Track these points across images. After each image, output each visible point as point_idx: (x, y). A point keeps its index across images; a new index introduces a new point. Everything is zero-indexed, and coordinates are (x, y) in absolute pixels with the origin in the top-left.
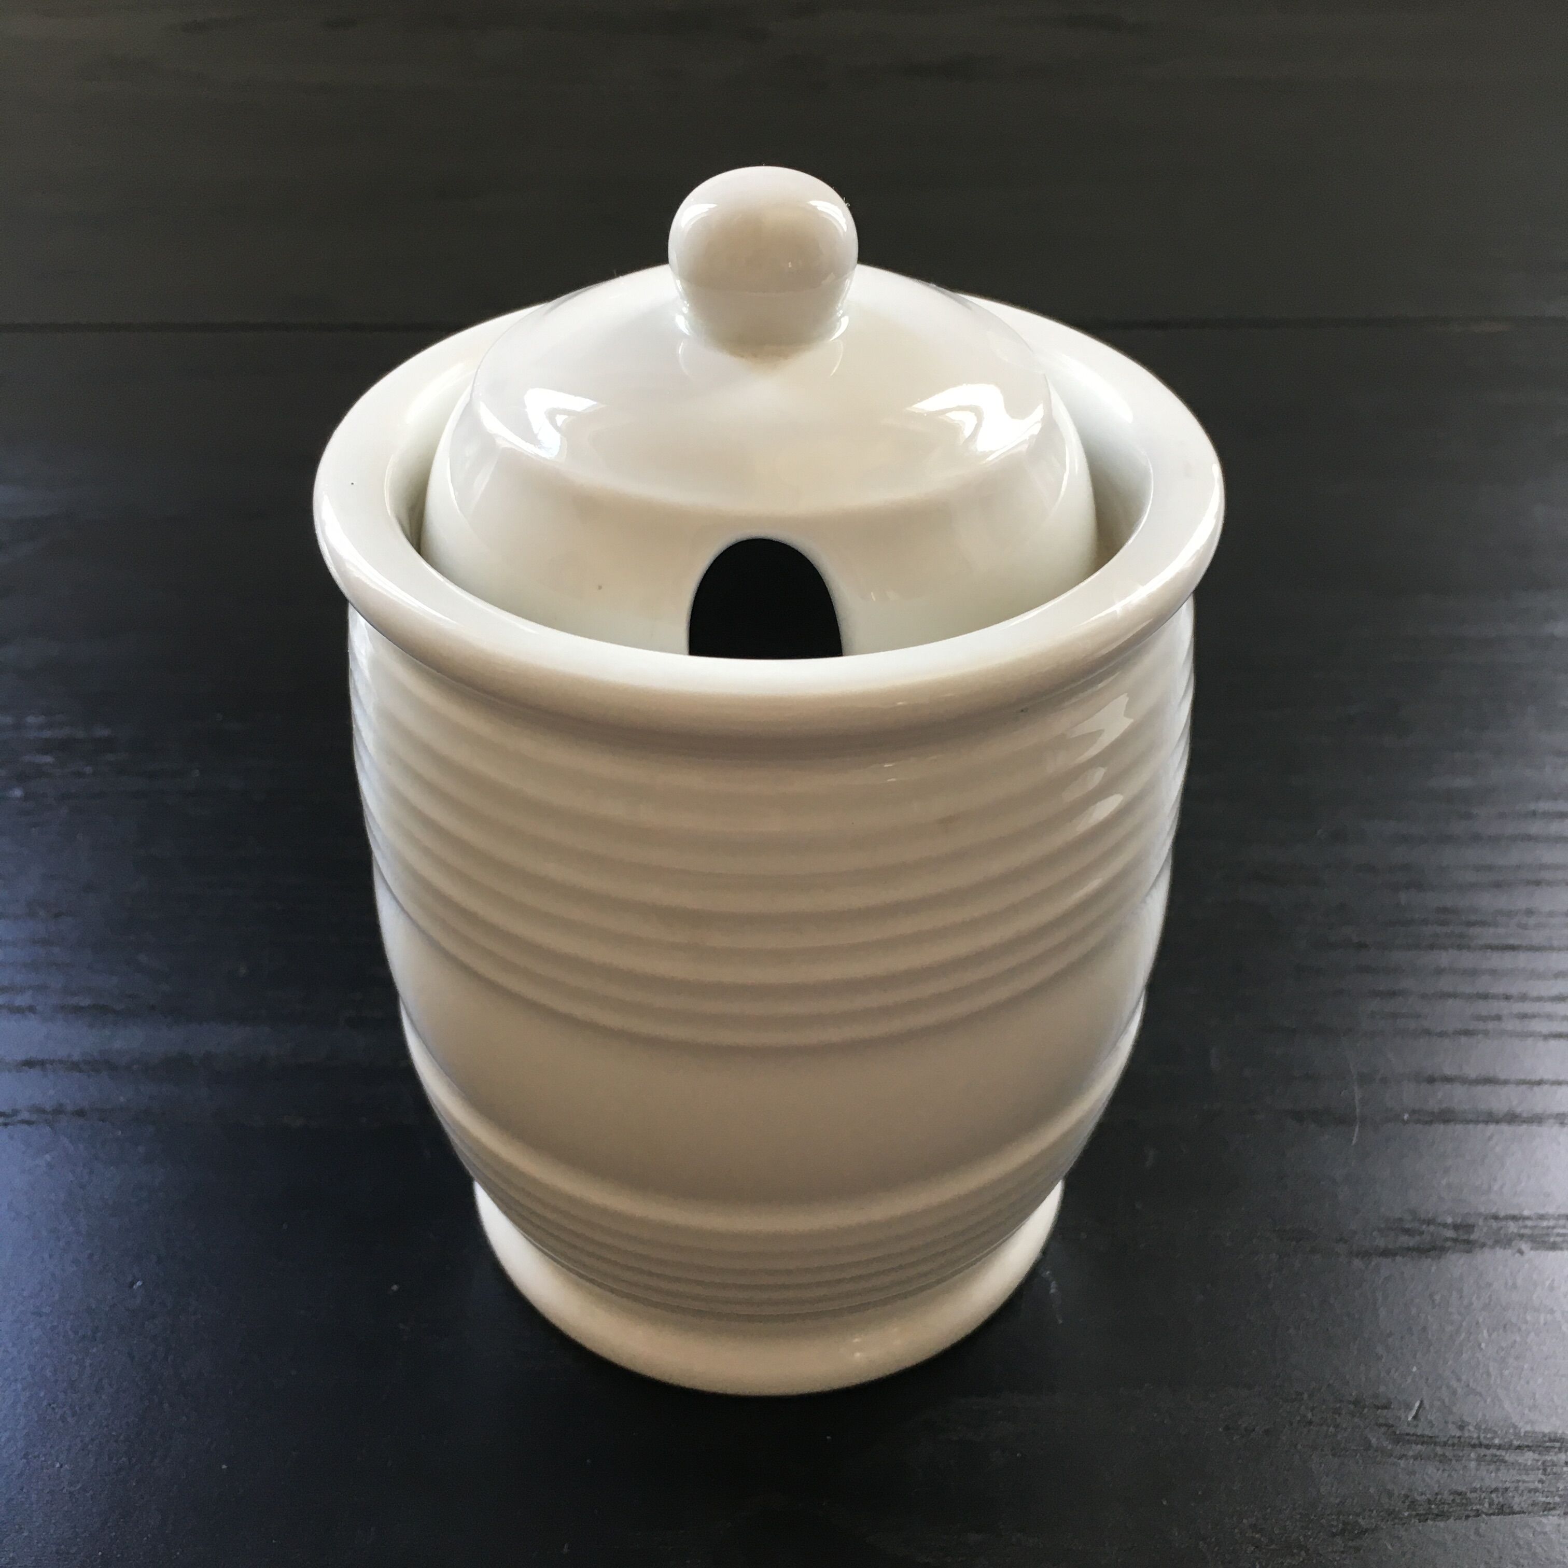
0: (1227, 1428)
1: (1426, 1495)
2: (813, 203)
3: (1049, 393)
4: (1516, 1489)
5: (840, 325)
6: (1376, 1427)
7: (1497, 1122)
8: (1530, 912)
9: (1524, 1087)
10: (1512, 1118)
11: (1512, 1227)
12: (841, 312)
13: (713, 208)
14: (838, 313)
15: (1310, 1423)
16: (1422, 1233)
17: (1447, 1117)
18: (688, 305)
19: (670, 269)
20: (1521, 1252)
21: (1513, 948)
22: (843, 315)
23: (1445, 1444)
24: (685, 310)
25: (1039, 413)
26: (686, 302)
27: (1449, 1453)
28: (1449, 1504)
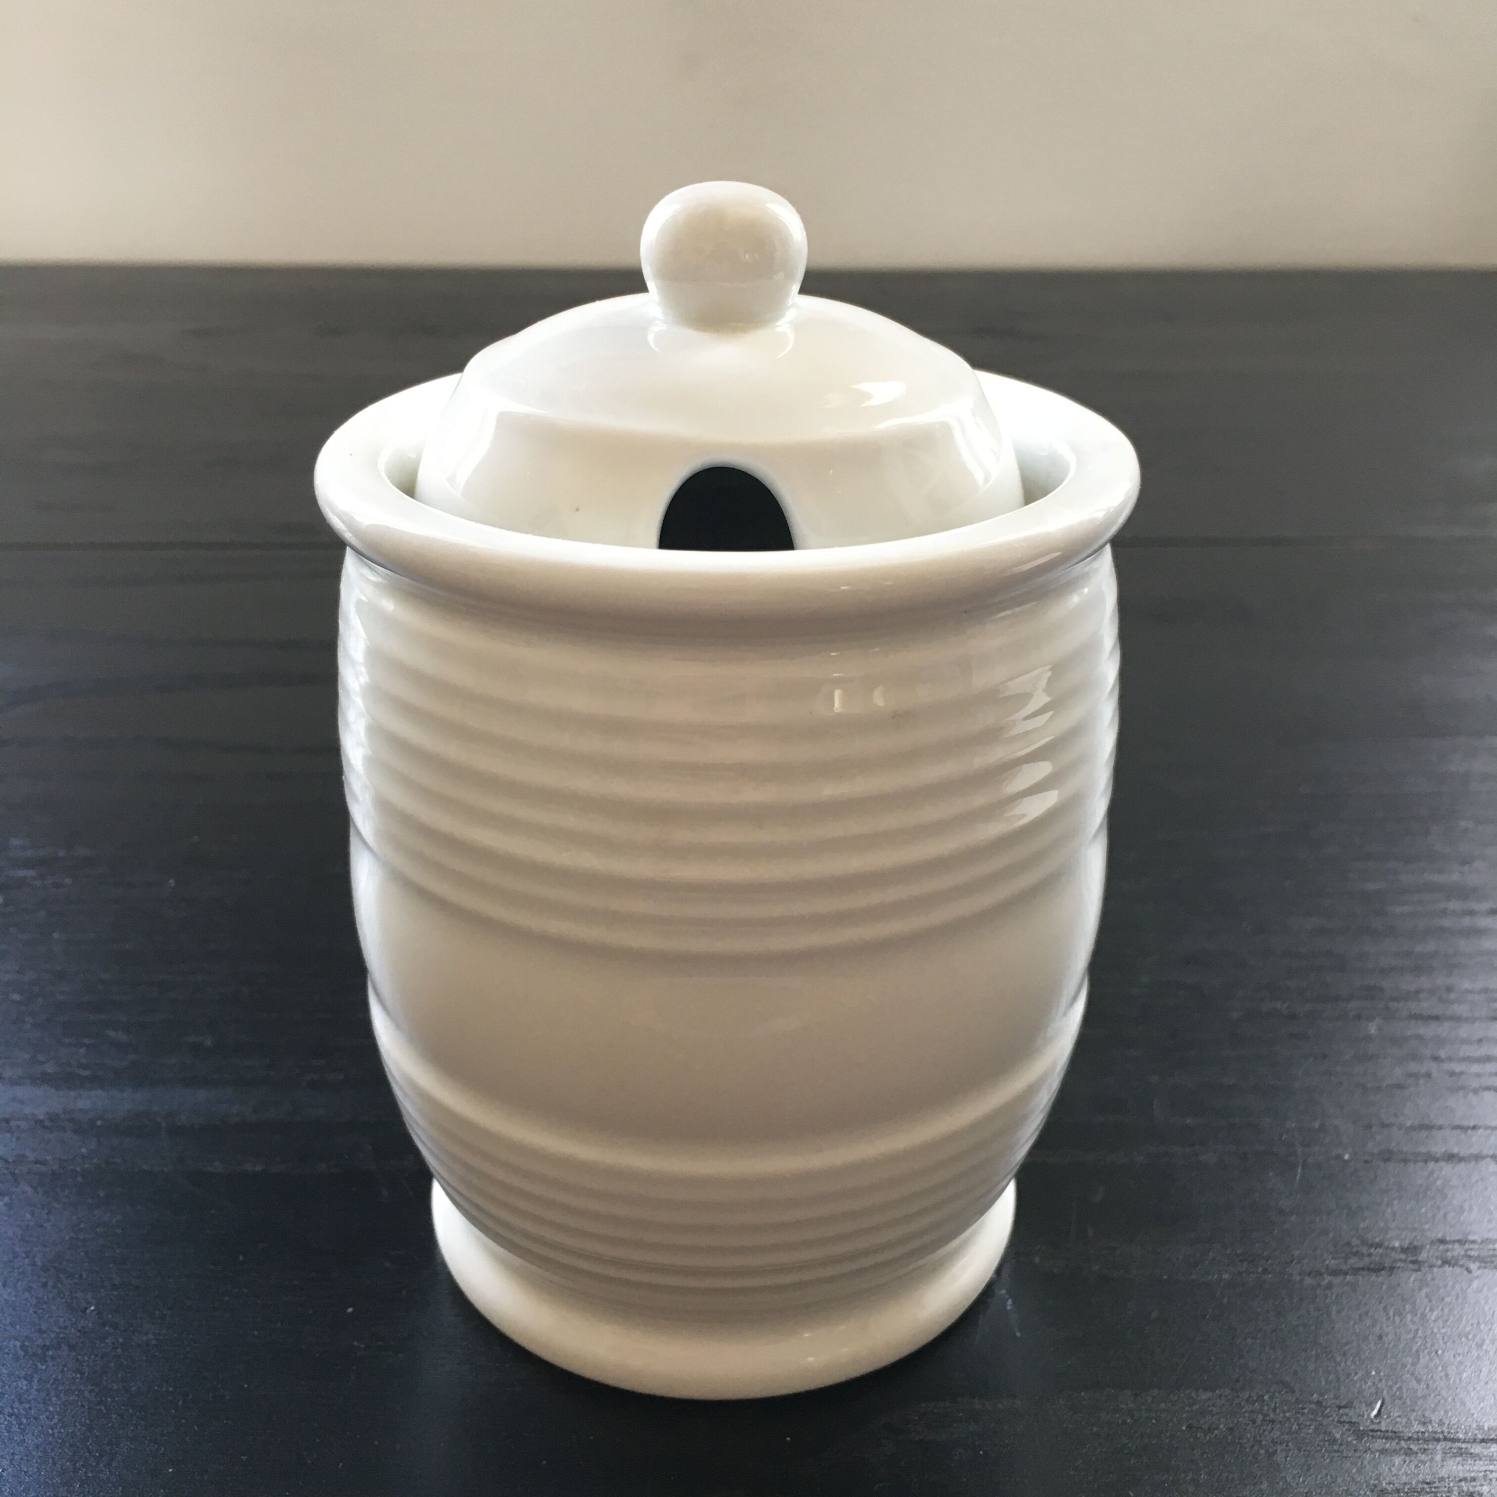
0: (1190, 1427)
1: (1394, 1485)
4: (1485, 1476)
6: (1339, 1425)
7: (1437, 1160)
8: (1449, 989)
9: (1458, 1131)
10: (1451, 1157)
11: (1458, 1250)
15: (1273, 1421)
16: (1370, 1255)
17: (1387, 1156)
20: (1469, 1271)
21: (1437, 1018)
23: (1410, 1438)
27: (1414, 1447)
28: (1418, 1492)
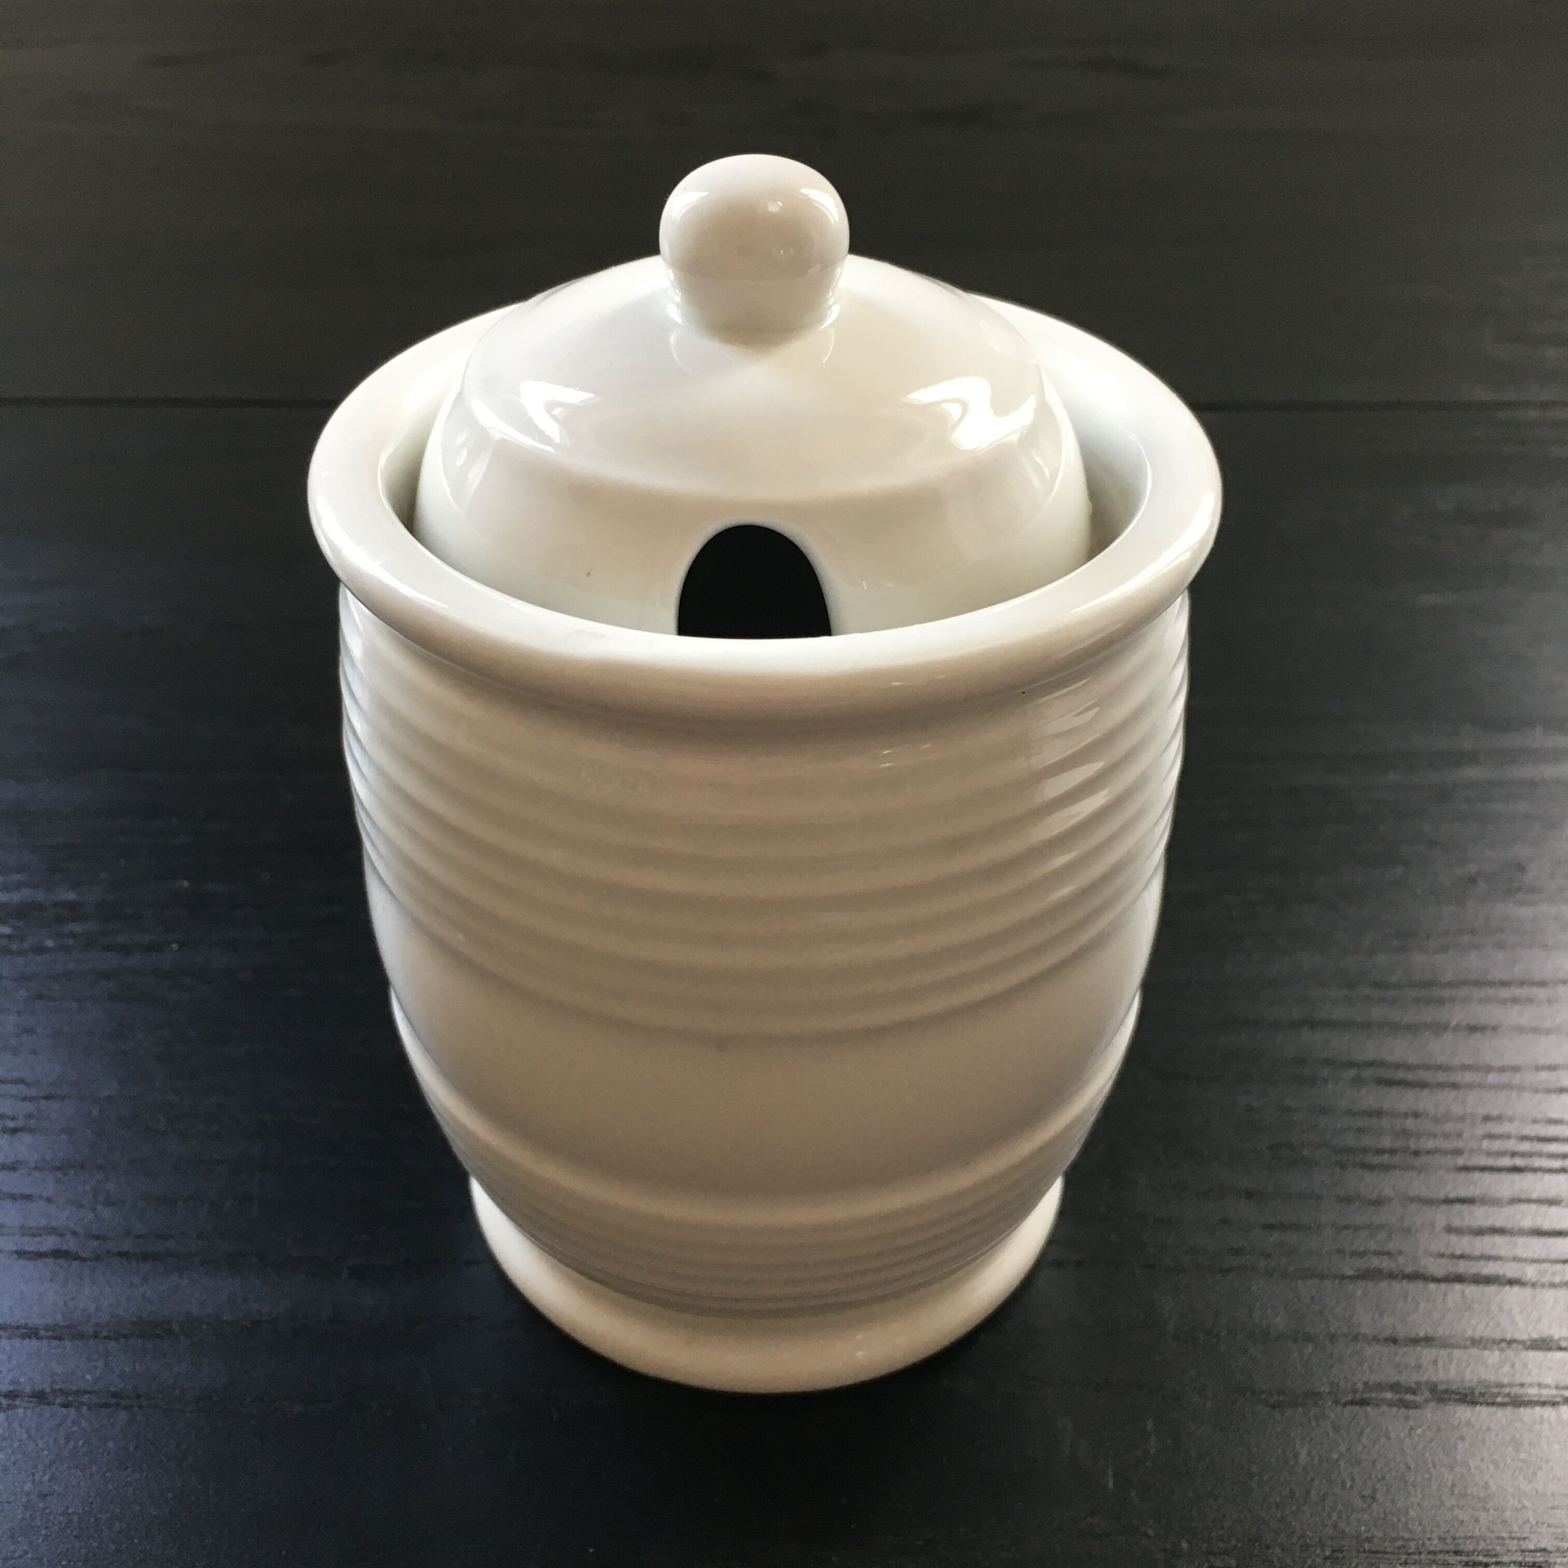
2: (805, 191)
3: (1042, 382)
5: (831, 313)
12: (832, 300)
13: (705, 196)
14: (829, 301)
18: (680, 294)
19: (662, 260)
22: (834, 303)
24: (678, 299)
25: (1031, 404)
26: (677, 291)
